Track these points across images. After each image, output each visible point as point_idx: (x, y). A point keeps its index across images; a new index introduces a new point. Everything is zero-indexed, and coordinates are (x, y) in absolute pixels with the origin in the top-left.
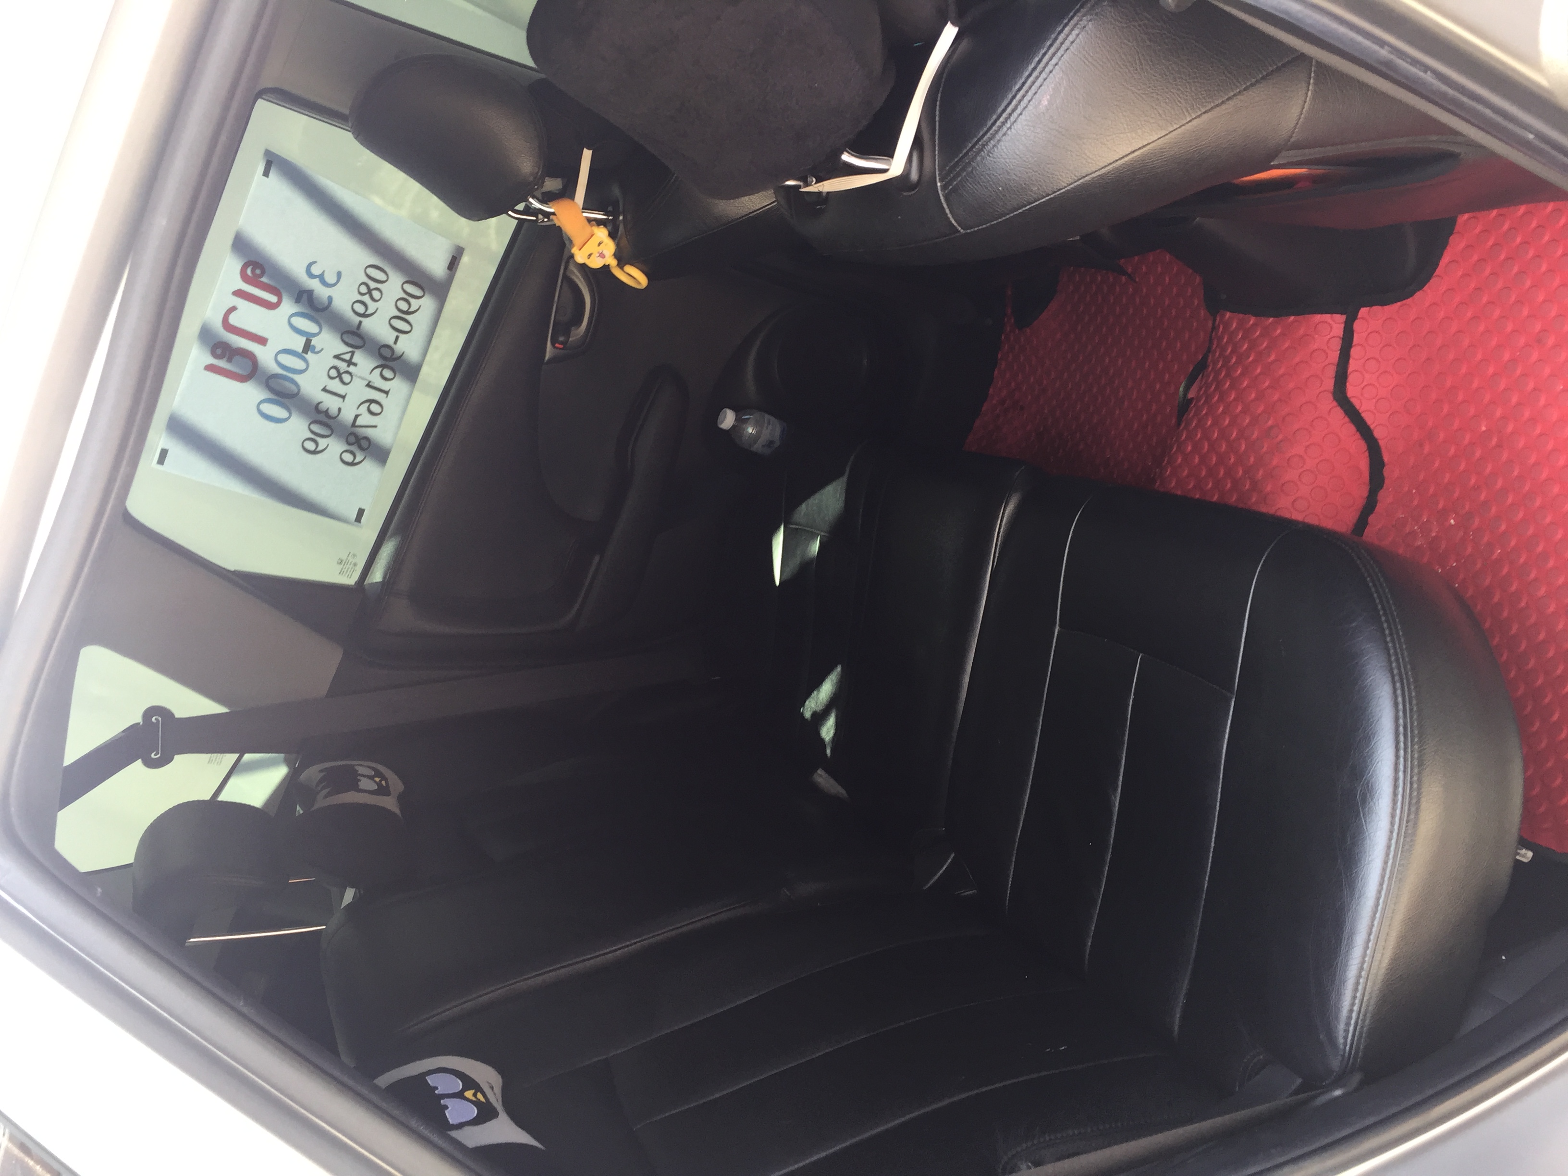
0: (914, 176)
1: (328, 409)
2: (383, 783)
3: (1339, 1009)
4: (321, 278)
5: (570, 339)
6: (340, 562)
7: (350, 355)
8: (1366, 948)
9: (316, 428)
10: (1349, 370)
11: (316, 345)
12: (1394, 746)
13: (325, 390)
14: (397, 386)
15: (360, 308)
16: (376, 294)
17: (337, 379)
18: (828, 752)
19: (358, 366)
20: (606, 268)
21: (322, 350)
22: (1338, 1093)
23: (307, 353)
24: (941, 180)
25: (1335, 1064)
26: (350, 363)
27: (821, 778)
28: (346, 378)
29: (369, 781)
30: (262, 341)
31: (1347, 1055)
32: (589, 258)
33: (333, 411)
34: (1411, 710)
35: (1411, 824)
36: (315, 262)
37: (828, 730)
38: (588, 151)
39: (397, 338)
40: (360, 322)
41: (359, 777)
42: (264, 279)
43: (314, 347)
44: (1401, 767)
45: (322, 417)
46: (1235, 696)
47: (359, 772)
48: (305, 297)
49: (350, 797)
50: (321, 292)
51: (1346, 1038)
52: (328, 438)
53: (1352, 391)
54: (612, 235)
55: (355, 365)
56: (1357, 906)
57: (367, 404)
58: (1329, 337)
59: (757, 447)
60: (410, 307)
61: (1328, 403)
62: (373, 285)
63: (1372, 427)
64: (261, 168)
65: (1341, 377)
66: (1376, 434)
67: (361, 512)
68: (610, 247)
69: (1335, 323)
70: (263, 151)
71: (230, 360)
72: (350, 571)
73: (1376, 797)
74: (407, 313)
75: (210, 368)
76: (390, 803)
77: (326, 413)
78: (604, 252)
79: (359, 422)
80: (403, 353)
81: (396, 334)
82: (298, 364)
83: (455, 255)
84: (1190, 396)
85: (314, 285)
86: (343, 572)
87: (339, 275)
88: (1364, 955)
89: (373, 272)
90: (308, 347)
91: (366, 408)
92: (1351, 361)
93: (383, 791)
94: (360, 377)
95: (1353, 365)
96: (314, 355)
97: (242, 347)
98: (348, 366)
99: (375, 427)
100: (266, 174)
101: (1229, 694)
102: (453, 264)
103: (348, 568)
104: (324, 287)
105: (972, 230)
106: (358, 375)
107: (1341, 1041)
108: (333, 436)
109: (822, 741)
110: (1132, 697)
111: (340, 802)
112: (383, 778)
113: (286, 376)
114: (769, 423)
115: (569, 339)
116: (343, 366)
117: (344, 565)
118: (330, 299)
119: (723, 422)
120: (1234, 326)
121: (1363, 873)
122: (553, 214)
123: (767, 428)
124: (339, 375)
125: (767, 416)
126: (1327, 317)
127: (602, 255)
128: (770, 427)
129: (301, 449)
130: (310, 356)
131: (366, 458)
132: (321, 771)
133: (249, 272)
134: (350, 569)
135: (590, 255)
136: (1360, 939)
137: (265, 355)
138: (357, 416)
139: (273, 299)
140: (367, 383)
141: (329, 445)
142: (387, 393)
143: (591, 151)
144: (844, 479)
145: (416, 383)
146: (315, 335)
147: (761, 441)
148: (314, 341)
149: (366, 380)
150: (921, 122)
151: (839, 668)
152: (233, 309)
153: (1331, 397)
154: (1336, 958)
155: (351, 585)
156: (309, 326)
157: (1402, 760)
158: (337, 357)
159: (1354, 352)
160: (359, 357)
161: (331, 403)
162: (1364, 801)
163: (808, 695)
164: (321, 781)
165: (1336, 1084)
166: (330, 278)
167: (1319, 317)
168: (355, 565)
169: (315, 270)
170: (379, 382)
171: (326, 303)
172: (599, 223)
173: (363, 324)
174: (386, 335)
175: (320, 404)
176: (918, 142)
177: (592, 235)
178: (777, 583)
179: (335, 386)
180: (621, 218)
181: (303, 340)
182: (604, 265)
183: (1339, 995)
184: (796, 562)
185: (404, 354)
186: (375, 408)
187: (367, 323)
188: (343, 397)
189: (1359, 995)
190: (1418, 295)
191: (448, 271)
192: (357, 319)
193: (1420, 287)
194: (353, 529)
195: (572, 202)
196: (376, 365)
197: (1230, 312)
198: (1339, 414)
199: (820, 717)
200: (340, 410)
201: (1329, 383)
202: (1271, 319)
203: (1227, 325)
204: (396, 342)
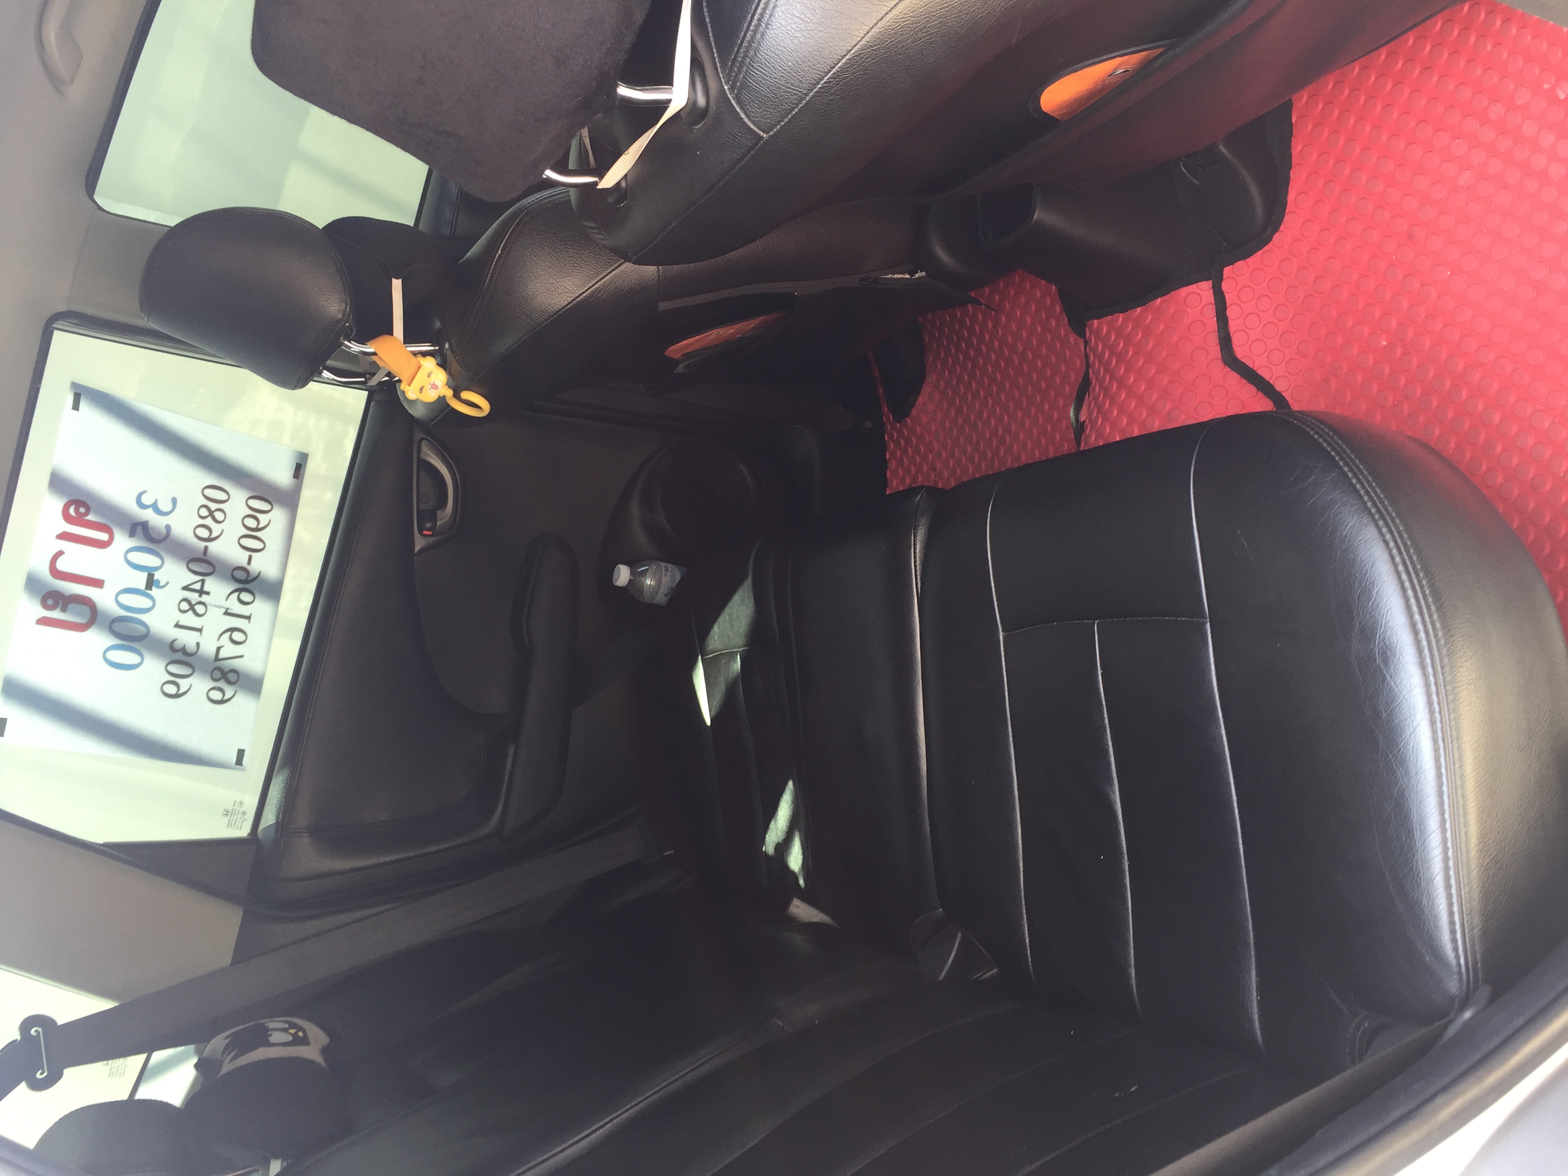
0: (701, 101)
1: (185, 645)
2: (301, 1034)
3: (1436, 917)
4: (155, 507)
5: (438, 524)
6: (226, 813)
7: (200, 584)
8: (1444, 831)
9: (174, 669)
10: (1231, 332)
11: (160, 579)
12: (1399, 588)
13: (177, 626)
14: (260, 608)
15: (204, 533)
16: (219, 516)
17: (190, 612)
18: (801, 882)
19: (211, 594)
20: (442, 400)
21: (168, 583)
22: (1467, 1015)
23: (151, 589)
24: (727, 83)
25: (1453, 986)
26: (201, 592)
27: (800, 910)
28: (200, 609)
29: (282, 1034)
30: (98, 583)
31: (1463, 969)
32: (421, 393)
33: (191, 646)
34: (1405, 544)
35: (1447, 669)
36: (145, 492)
37: (795, 860)
38: (397, 280)
39: (250, 558)
40: (206, 548)
41: (269, 1033)
42: (90, 517)
43: (158, 582)
44: (1415, 609)
45: (179, 656)
46: (1208, 620)
47: (270, 1027)
48: (139, 528)
49: (260, 1054)
50: (157, 521)
51: (1456, 949)
52: (191, 677)
53: (1241, 352)
54: (443, 365)
55: (208, 593)
56: (1418, 784)
57: (228, 634)
58: (1201, 306)
59: (661, 599)
60: (258, 523)
61: (1219, 370)
62: (213, 506)
63: (1271, 382)
64: (70, 399)
65: (1225, 341)
66: (1279, 387)
67: (241, 753)
68: (440, 377)
69: (1203, 290)
70: (69, 384)
71: (64, 610)
72: (239, 822)
73: (1398, 652)
74: (257, 529)
75: (43, 621)
76: (311, 1053)
77: (183, 650)
78: (435, 383)
79: (223, 654)
80: (260, 572)
81: (248, 553)
82: (147, 602)
83: (299, 463)
84: (1082, 418)
85: (148, 515)
86: (232, 823)
87: (174, 501)
88: (1444, 841)
89: (210, 493)
90: (151, 582)
91: (228, 639)
92: (1230, 322)
93: (301, 1041)
94: (215, 606)
95: (1233, 326)
96: (160, 590)
97: (75, 593)
98: (200, 596)
99: (241, 657)
100: (76, 407)
101: (1201, 621)
102: (299, 470)
103: (237, 819)
104: (158, 516)
105: (775, 130)
106: (213, 604)
107: (1451, 955)
108: (194, 674)
109: (793, 873)
110: (1100, 672)
111: (250, 1061)
112: (300, 1028)
113: (131, 617)
114: (667, 570)
115: (436, 523)
116: (194, 597)
117: (231, 817)
118: (168, 527)
119: (617, 580)
120: (1105, 330)
121: (1412, 745)
122: (374, 354)
123: (666, 575)
124: (192, 608)
125: (663, 564)
126: (1193, 288)
127: (434, 386)
128: (668, 574)
129: (160, 693)
130: (154, 592)
131: (237, 692)
132: (225, 1039)
133: (72, 511)
134: (238, 820)
135: (421, 389)
136: (1433, 823)
137: (103, 599)
138: (219, 649)
139: (104, 537)
140: (224, 611)
141: (193, 686)
142: (248, 618)
143: (401, 280)
144: (748, 584)
145: (279, 601)
146: (157, 569)
147: (664, 589)
148: (157, 576)
149: (222, 607)
150: (693, 37)
151: (790, 784)
152: (60, 554)
153: (1221, 364)
154: (1413, 855)
155: (245, 837)
156: (150, 560)
157: (1413, 601)
158: (186, 588)
159: (1231, 313)
160: (211, 584)
161: (188, 639)
162: (1386, 661)
163: (766, 828)
164: (227, 1047)
165: (1463, 1008)
166: (165, 506)
167: (1185, 290)
168: (244, 813)
169: (147, 500)
170: (238, 608)
171: (164, 531)
172: (424, 354)
173: (209, 549)
174: (239, 557)
175: (176, 641)
176: (696, 63)
177: (419, 368)
178: (708, 722)
179: (189, 619)
180: (447, 346)
181: (145, 575)
182: (439, 397)
183: (1431, 899)
184: (722, 688)
185: (261, 574)
186: (237, 636)
187: (213, 547)
188: (200, 630)
189: (1454, 891)
190: (1276, 237)
191: (295, 479)
192: (203, 544)
193: (1276, 229)
194: (236, 774)
195: (392, 336)
196: (232, 590)
197: (1096, 319)
198: (1233, 378)
199: (783, 847)
200: (198, 644)
201: (1215, 350)
202: (1139, 309)
203: (1097, 334)
204: (249, 563)
